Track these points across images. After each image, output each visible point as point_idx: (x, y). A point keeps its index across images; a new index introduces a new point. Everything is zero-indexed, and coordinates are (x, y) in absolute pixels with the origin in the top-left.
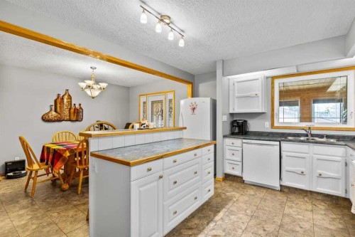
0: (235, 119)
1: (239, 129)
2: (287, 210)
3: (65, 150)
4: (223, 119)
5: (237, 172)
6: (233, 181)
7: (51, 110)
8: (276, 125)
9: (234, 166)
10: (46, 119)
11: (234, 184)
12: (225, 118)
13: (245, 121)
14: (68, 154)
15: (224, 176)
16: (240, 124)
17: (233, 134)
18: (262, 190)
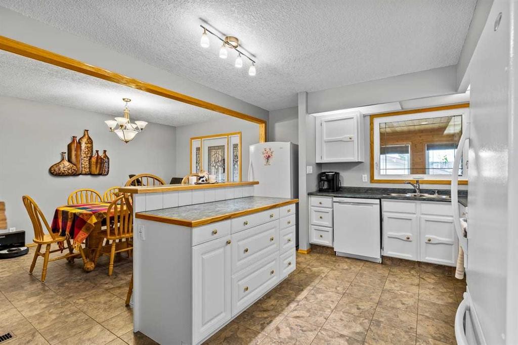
0: (323, 171)
1: (329, 185)
2: (388, 286)
3: (91, 215)
4: (307, 171)
5: (326, 242)
6: (322, 253)
7: (63, 159)
8: (376, 178)
9: (322, 233)
10: (55, 172)
11: (323, 257)
12: (310, 169)
13: (337, 174)
14: (94, 220)
15: (309, 247)
16: (330, 178)
17: (321, 191)
18: (359, 263)
